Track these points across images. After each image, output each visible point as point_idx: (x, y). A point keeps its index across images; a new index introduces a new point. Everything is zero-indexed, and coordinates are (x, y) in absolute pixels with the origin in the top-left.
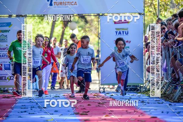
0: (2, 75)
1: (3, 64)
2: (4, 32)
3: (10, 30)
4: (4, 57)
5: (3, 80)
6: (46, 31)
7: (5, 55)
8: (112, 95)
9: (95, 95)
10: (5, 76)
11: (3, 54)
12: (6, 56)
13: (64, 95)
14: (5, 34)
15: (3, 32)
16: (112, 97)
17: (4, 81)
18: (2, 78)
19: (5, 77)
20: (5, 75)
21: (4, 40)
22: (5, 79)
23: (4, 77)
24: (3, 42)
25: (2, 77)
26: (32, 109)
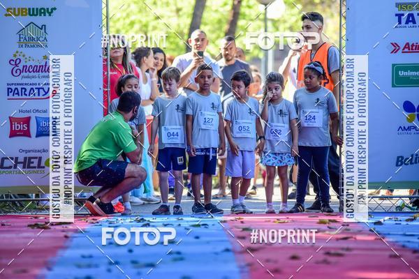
0: (29, 151)
1: (33, 116)
2: (37, 15)
3: (55, 9)
4: (37, 97)
5: (35, 167)
6: (179, 6)
7: (39, 89)
8: (379, 223)
9: (324, 223)
10: (38, 155)
11: (34, 87)
12: (41, 90)
13: (225, 222)
14: (39, 20)
15: (33, 15)
16: (378, 228)
17: (37, 172)
18: (30, 162)
19: (40, 158)
20: (39, 151)
21: (38, 39)
22: (39, 166)
23: (36, 158)
24: (34, 46)
25: (30, 158)
26: (109, 271)
